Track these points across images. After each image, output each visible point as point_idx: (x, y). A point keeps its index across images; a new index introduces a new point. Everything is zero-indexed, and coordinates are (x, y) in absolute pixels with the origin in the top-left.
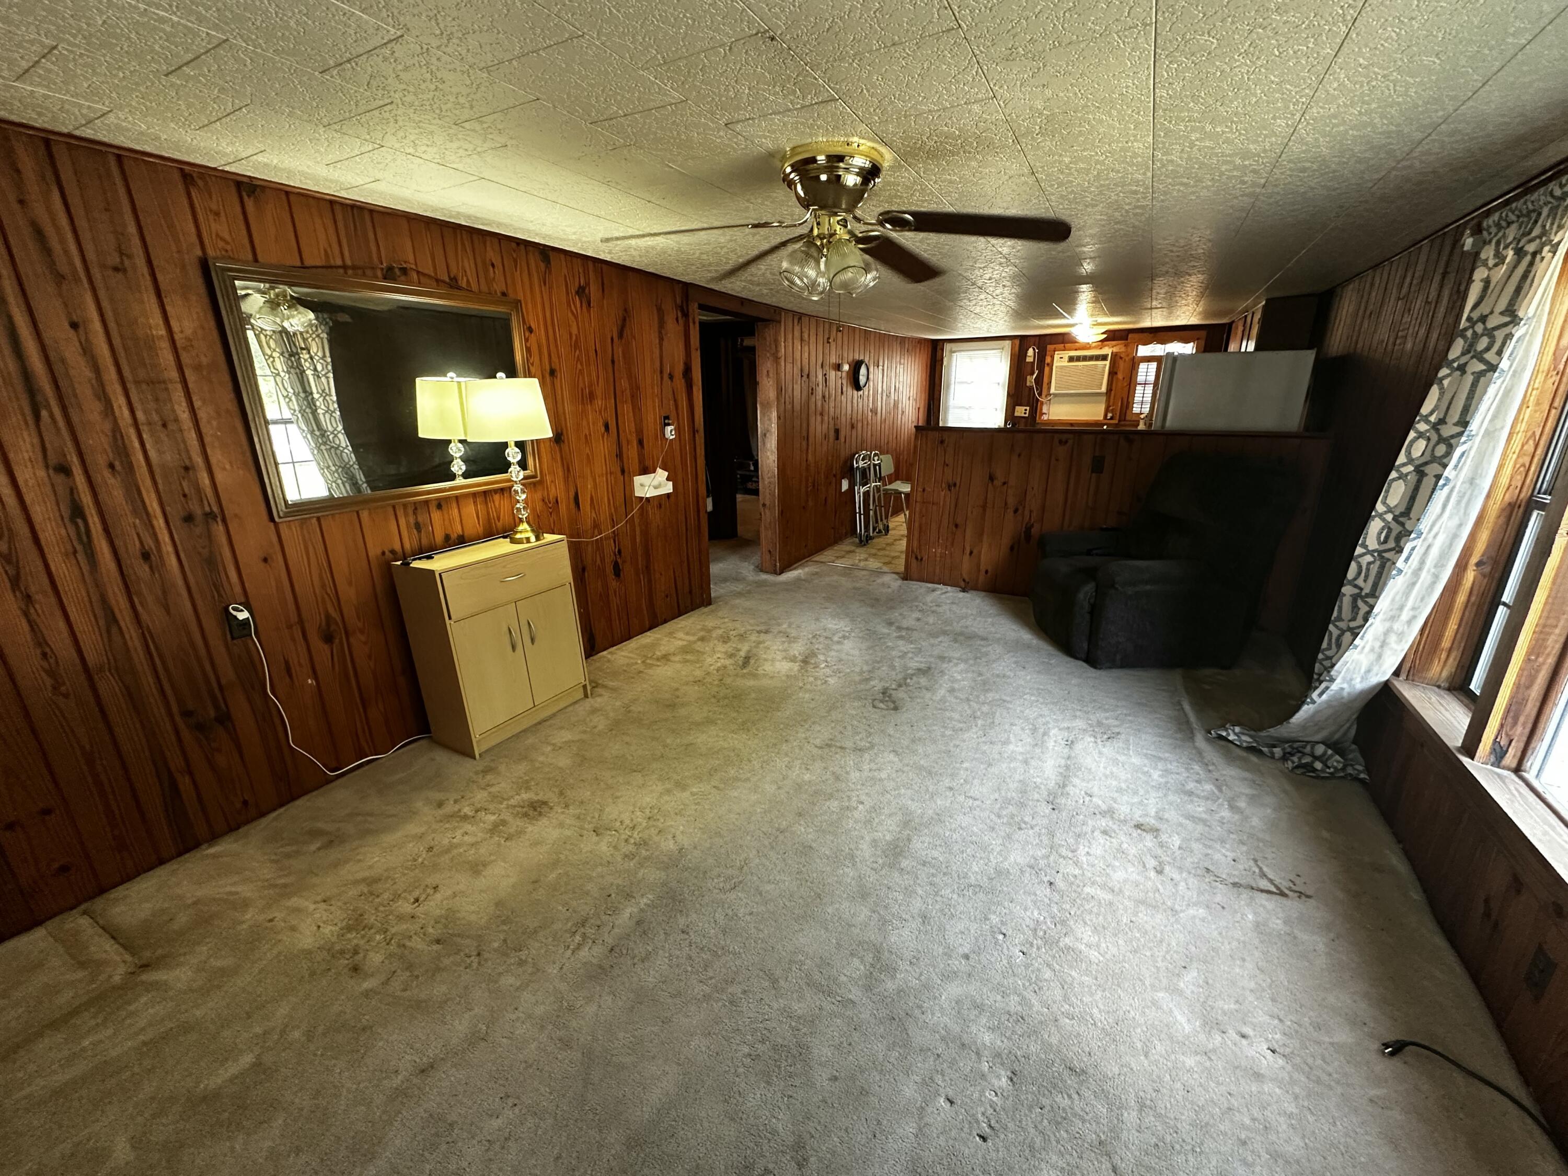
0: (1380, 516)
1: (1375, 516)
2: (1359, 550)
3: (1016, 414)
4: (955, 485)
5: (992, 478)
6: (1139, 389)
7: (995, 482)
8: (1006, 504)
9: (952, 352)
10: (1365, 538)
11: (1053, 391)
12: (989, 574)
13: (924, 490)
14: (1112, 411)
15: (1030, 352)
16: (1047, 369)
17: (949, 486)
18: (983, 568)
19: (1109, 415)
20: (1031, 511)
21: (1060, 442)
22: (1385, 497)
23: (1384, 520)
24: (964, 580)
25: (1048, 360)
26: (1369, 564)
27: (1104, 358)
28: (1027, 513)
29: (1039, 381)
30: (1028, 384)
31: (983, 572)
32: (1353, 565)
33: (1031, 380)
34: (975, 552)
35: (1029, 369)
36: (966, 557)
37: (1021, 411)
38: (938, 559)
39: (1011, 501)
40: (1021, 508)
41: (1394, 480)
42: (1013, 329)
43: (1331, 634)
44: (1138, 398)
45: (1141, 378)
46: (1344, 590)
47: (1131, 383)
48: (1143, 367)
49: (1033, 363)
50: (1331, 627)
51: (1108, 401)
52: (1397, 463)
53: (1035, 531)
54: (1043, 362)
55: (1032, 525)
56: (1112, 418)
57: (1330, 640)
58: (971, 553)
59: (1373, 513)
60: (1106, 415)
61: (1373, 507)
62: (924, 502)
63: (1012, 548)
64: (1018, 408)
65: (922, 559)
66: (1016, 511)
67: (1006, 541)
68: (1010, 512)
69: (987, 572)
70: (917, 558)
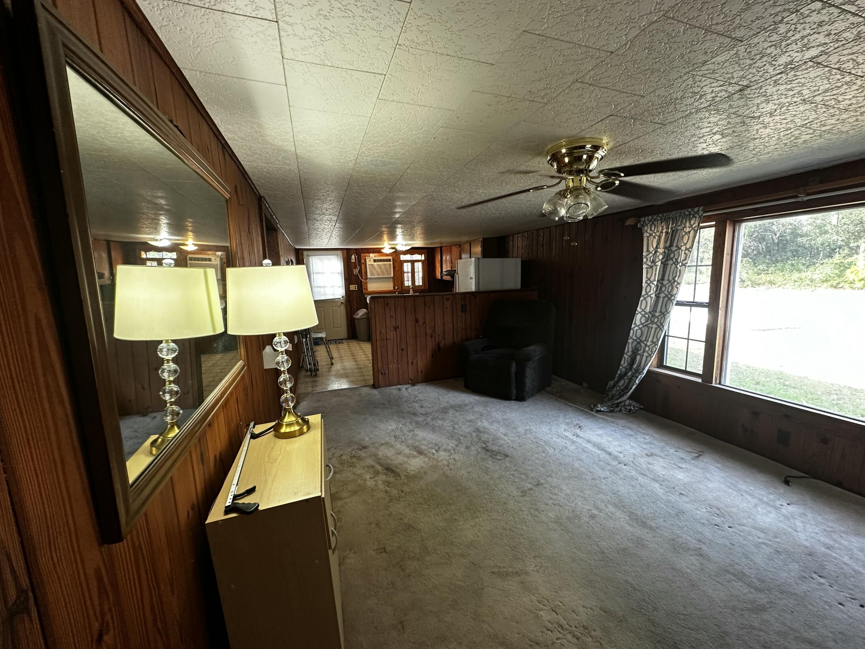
0: (640, 313)
1: (637, 314)
2: (633, 326)
3: (351, 289)
4: (398, 327)
5: (417, 321)
6: (405, 275)
7: (419, 323)
8: (426, 333)
9: (308, 256)
10: (635, 321)
11: (369, 276)
12: (423, 372)
13: (381, 333)
14: (397, 286)
15: (353, 257)
16: (363, 266)
17: (395, 328)
18: (420, 369)
19: (396, 288)
20: (439, 335)
21: (447, 299)
22: (641, 306)
23: (641, 314)
24: (411, 379)
25: (363, 261)
26: (637, 330)
27: (390, 260)
28: (437, 337)
29: (360, 272)
30: (354, 273)
31: (420, 372)
32: (632, 331)
33: (356, 271)
34: (415, 361)
35: (353, 265)
36: (410, 366)
37: (353, 287)
38: (395, 371)
39: (429, 331)
40: (434, 335)
41: (643, 300)
42: (341, 245)
43: (625, 358)
44: (406, 279)
45: (405, 269)
46: (629, 341)
47: (402, 272)
48: (405, 264)
49: (355, 263)
50: (625, 355)
51: (394, 281)
52: (643, 294)
53: (441, 345)
54: (361, 263)
55: (440, 342)
56: (398, 289)
57: (625, 360)
58: (412, 363)
59: (637, 312)
60: (394, 288)
61: (636, 310)
62: (381, 340)
63: (432, 356)
64: (351, 286)
65: (385, 374)
66: (432, 336)
67: (429, 353)
68: (429, 338)
69: (422, 372)
70: (382, 374)
